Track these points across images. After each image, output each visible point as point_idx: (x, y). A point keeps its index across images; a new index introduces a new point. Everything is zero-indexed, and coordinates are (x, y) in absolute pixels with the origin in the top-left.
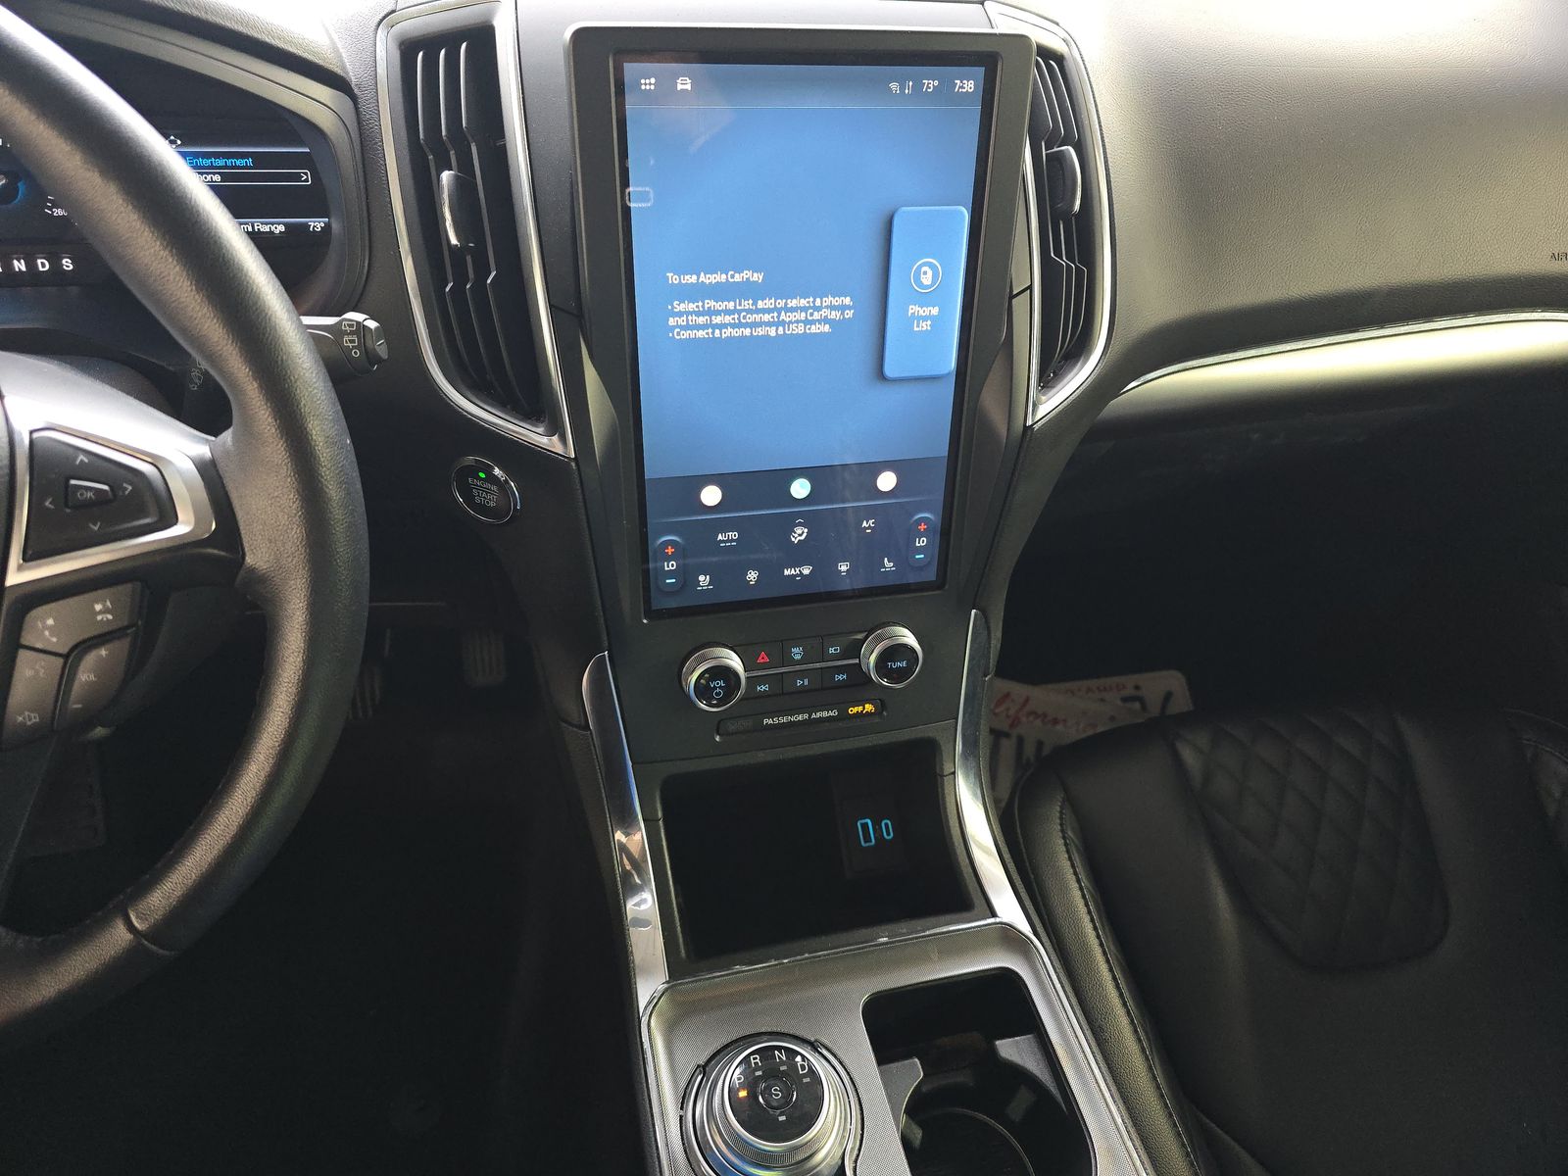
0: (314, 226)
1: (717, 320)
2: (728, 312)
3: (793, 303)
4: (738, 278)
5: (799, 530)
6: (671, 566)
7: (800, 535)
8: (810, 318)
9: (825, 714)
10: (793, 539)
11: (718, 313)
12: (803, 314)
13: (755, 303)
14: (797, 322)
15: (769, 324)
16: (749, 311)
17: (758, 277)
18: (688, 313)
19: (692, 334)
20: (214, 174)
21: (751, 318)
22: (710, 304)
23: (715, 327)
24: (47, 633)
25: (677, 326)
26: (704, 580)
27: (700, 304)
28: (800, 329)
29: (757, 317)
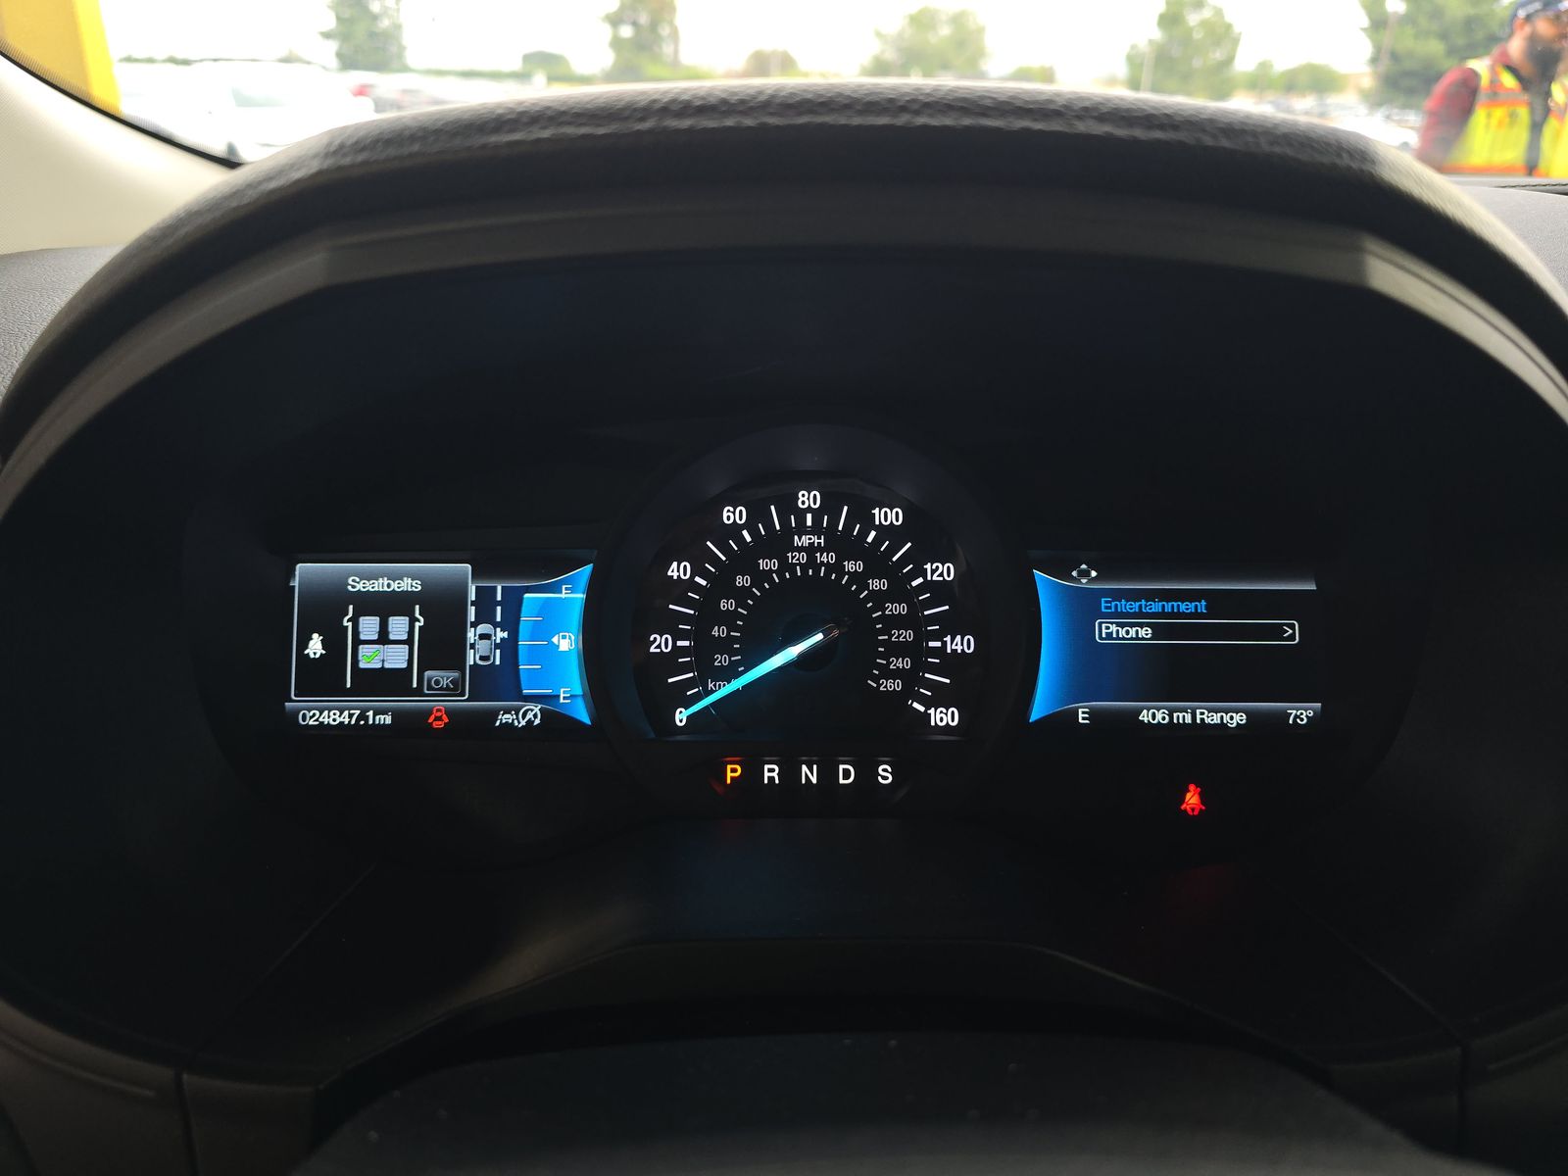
0: (1296, 717)
20: (1141, 625)
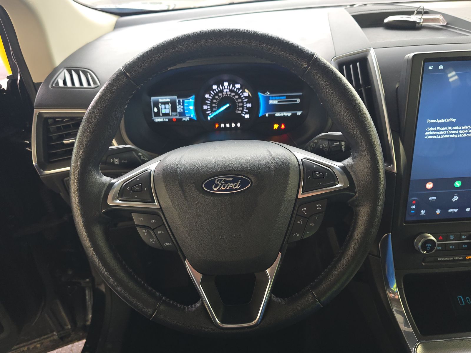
1: (440, 133)
2: (443, 131)
3: (463, 128)
4: (448, 121)
5: (455, 197)
6: (413, 207)
7: (455, 199)
8: (468, 132)
9: (458, 258)
10: (453, 200)
11: (440, 131)
12: (466, 131)
13: (452, 128)
14: (464, 133)
15: (455, 134)
16: (450, 130)
17: (454, 120)
18: (432, 131)
19: (432, 137)
21: (450, 132)
22: (439, 128)
23: (439, 135)
24: (304, 212)
25: (428, 135)
26: (423, 212)
27: (436, 128)
28: (465, 135)
29: (452, 132)
